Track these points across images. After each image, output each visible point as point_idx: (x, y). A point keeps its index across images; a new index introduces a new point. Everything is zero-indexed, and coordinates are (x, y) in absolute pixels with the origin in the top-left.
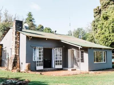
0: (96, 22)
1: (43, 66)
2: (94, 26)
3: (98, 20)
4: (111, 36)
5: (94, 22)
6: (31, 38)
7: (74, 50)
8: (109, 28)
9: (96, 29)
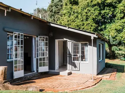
0: (54, 7)
1: (23, 71)
2: (51, 12)
3: (57, 4)
4: (85, 25)
5: (52, 6)
6: (10, 10)
7: (68, 40)
8: (82, 14)
9: (53, 15)
